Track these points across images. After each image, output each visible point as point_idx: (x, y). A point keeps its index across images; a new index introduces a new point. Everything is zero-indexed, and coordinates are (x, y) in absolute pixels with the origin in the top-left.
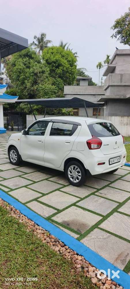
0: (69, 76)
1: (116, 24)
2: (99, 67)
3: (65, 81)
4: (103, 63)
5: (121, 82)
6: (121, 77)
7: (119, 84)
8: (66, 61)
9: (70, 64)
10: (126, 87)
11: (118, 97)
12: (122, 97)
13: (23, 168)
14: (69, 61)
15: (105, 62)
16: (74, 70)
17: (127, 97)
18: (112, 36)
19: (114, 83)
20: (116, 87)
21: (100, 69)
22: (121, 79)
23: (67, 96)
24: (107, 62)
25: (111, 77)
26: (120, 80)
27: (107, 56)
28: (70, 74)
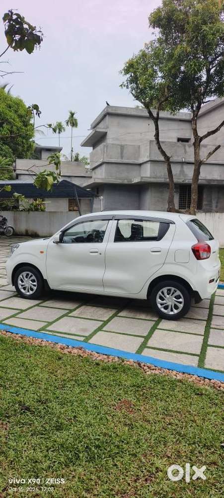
0: (23, 142)
1: (128, 67)
2: (57, 131)
3: (15, 151)
4: (64, 124)
5: (122, 157)
6: (121, 149)
7: (119, 161)
8: (16, 116)
9: (24, 122)
10: (130, 167)
11: (119, 181)
12: (126, 182)
13: (53, 303)
14: (20, 116)
15: (67, 123)
16: (31, 133)
17: (133, 182)
18: (121, 85)
19: (111, 158)
20: (114, 166)
21: (59, 133)
22: (122, 153)
23: (22, 177)
24: (71, 123)
25: (105, 149)
26: (120, 155)
27: (71, 113)
28: (24, 138)
